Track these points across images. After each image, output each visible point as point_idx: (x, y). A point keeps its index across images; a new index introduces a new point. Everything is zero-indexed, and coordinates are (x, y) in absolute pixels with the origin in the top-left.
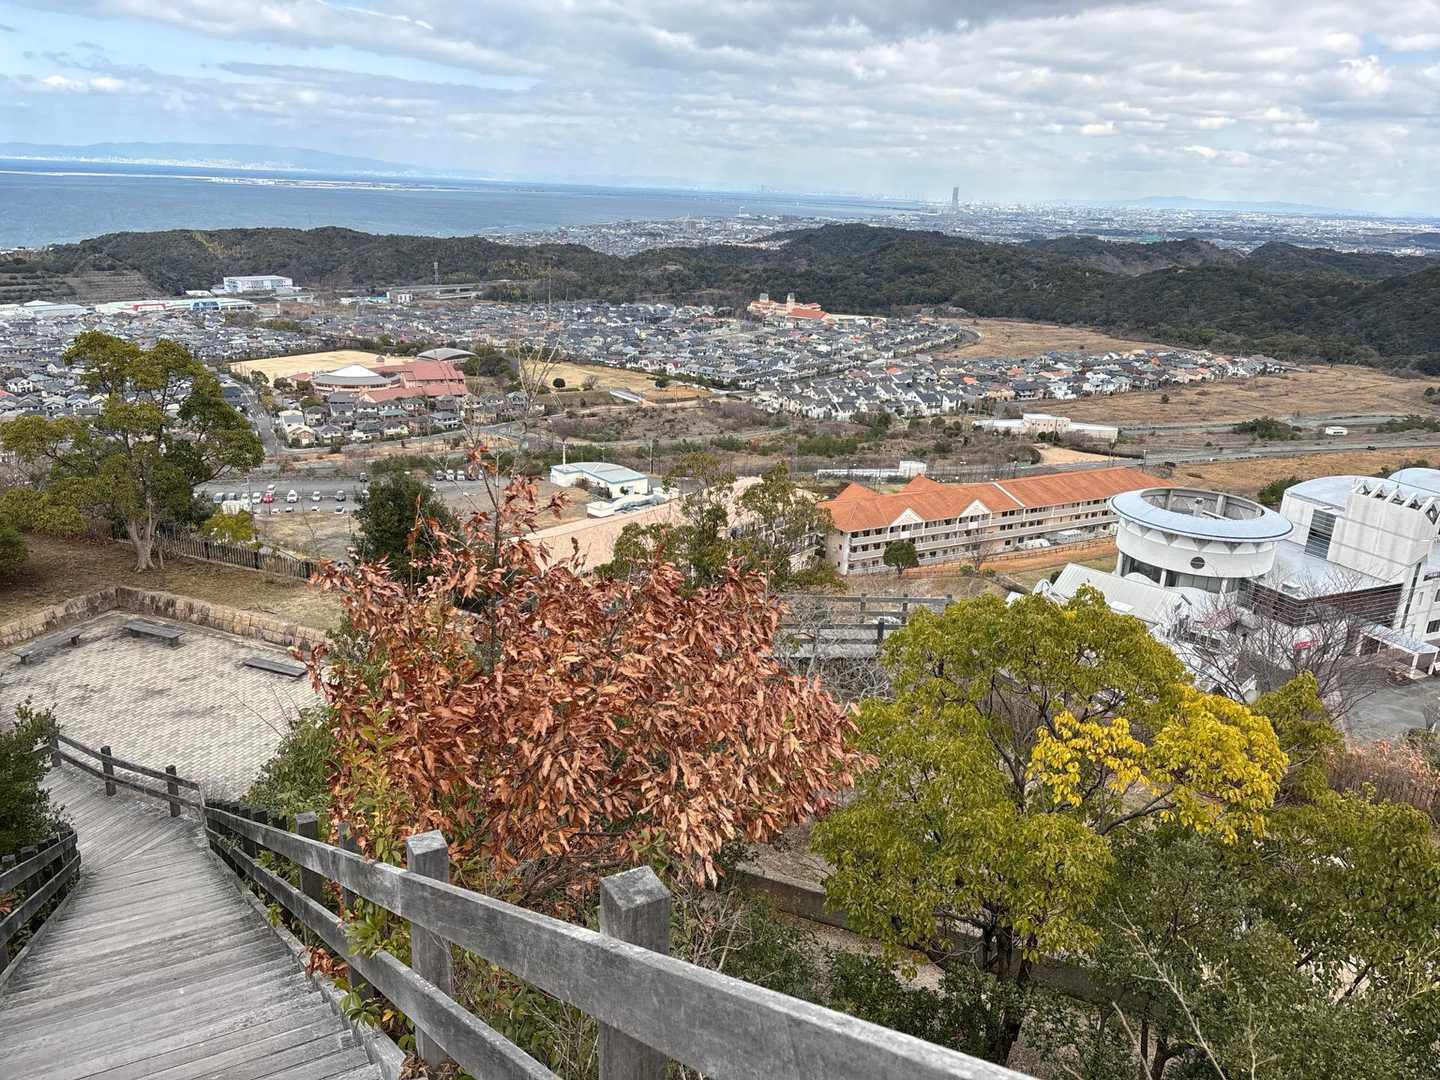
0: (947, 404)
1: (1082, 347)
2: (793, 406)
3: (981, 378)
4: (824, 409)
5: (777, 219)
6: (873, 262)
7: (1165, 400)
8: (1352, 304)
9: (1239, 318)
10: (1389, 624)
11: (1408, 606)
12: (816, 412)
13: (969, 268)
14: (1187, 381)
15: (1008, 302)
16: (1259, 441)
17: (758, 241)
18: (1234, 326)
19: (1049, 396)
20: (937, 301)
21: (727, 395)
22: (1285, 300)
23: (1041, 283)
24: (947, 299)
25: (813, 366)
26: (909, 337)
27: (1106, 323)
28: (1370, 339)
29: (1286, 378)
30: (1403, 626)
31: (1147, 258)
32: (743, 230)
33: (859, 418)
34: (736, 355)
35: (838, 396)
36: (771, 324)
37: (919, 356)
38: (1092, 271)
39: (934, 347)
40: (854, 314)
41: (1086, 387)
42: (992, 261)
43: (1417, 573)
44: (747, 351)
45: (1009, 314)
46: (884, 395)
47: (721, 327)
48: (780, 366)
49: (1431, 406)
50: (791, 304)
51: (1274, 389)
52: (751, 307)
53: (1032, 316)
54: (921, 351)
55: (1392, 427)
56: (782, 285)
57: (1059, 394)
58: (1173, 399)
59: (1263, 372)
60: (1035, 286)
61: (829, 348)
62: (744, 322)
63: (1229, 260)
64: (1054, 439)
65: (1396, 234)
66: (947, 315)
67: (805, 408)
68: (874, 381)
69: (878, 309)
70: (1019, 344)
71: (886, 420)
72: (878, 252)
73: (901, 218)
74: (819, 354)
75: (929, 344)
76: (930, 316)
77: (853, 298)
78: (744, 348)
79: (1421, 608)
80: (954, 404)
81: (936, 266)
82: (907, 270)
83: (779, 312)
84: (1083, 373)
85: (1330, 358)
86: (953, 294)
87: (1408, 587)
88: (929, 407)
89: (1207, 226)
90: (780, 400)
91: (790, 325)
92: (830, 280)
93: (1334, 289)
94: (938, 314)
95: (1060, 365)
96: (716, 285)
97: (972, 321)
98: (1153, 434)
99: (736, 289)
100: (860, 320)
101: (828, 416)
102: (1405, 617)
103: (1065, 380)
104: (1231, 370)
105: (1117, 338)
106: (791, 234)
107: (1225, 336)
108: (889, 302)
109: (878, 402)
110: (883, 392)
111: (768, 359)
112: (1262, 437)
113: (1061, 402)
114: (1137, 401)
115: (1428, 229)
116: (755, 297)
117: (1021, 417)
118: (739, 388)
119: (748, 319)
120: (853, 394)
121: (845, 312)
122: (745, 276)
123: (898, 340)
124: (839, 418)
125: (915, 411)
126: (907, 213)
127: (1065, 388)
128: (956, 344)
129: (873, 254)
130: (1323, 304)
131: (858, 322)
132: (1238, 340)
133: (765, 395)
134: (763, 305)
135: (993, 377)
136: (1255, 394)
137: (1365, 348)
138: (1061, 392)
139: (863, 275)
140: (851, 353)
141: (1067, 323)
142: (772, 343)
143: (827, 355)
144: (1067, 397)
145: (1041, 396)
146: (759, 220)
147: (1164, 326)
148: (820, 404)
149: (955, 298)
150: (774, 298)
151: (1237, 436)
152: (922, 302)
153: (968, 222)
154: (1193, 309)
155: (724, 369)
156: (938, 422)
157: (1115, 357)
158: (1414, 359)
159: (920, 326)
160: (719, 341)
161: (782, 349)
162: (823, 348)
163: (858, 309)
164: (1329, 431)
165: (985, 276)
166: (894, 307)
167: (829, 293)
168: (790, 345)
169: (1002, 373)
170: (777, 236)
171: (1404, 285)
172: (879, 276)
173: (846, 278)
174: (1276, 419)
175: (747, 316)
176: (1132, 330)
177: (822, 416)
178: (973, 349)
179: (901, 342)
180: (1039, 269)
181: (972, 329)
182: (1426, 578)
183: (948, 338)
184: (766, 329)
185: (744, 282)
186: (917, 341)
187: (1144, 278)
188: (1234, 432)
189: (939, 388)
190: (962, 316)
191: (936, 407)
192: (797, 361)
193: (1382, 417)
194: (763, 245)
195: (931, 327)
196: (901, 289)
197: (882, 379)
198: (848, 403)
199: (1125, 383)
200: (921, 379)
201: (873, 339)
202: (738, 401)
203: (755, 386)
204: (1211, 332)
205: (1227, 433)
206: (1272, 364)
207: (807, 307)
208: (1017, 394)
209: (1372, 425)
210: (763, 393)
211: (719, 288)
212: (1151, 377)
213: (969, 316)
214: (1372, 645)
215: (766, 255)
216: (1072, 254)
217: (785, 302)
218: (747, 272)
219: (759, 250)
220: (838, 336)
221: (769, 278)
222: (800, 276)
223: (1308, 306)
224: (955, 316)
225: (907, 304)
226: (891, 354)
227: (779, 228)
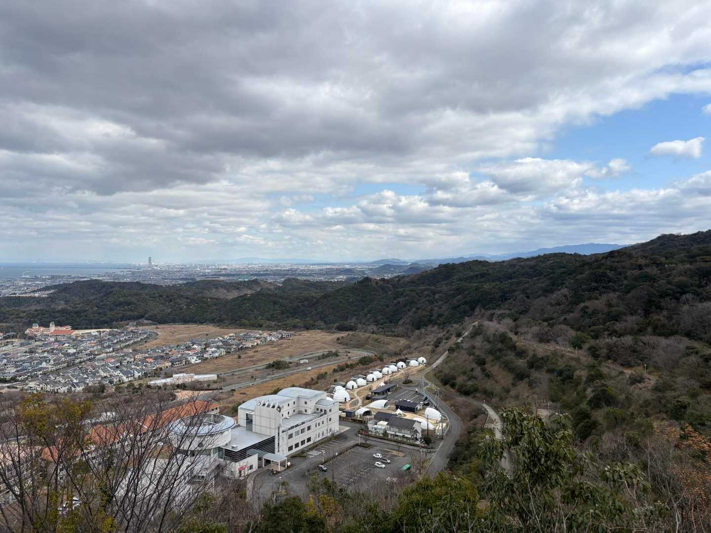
0: (137, 375)
1: (207, 335)
2: (49, 388)
3: (156, 359)
4: (67, 387)
5: (47, 277)
6: (102, 301)
7: (239, 357)
8: (313, 305)
9: (273, 314)
10: (273, 452)
11: (279, 444)
12: (63, 389)
13: (152, 300)
14: (250, 346)
15: (173, 316)
16: (275, 370)
17: (34, 291)
18: (271, 318)
19: (188, 363)
20: (138, 318)
21: (8, 387)
22: (290, 305)
23: (188, 305)
24: (142, 317)
25: (64, 362)
26: (122, 339)
27: (219, 321)
28: (321, 319)
29: (289, 339)
30: (279, 451)
31: (238, 288)
32: (25, 285)
33: (88, 389)
34: (16, 362)
35: (76, 379)
36: (39, 340)
37: (125, 350)
38: (211, 298)
39: (135, 343)
40: (92, 329)
41: (205, 356)
42: (164, 296)
43: (279, 431)
44: (23, 358)
45: (174, 321)
46: (103, 374)
47: (7, 345)
48: (44, 365)
49: (338, 345)
50: (53, 328)
51: (284, 345)
52: (27, 331)
53: (185, 321)
54: (127, 346)
55: (324, 357)
56: (47, 318)
57: (193, 361)
58: (243, 356)
59: (282, 338)
60: (185, 307)
61: (75, 351)
62: (23, 341)
63: (272, 287)
64: (183, 387)
65: (337, 270)
66: (143, 325)
67: (56, 388)
68: (99, 367)
69: (106, 325)
70: (177, 337)
71: (102, 388)
72: (104, 296)
73: (122, 274)
74: (68, 355)
75: (132, 342)
76: (133, 326)
77: (91, 321)
78: (21, 356)
79: (284, 443)
80: (140, 374)
81: (136, 302)
82: (121, 304)
83: (45, 333)
84: (205, 349)
85: (307, 328)
86: (145, 313)
87: (277, 436)
88: (127, 377)
89: (267, 270)
90: (41, 386)
91: (52, 339)
92: (77, 313)
93: (307, 299)
94: (138, 325)
95: (195, 346)
96: (5, 321)
97: (155, 326)
98: (233, 375)
99: (18, 322)
100: (94, 332)
101: (69, 391)
102: (279, 448)
103: (196, 354)
104: (269, 339)
105: (223, 328)
106: (55, 287)
107: (268, 323)
108: (112, 321)
109: (99, 379)
110: (102, 373)
111: (36, 362)
112: (276, 368)
113: (193, 365)
114: (228, 360)
115: (347, 267)
116: (30, 324)
117: (172, 376)
118: (17, 381)
119: (25, 338)
120: (86, 376)
121: (86, 328)
122: (22, 315)
123: (116, 341)
124: (76, 391)
125: (119, 381)
126: (125, 270)
127: (195, 358)
128: (146, 340)
129: (101, 297)
130: (303, 305)
131: (94, 334)
132: (273, 324)
133: (32, 384)
134: (36, 330)
135: (162, 356)
136: (276, 349)
137: (321, 323)
138: (194, 360)
139: (96, 308)
140: (88, 352)
141: (202, 323)
142: (40, 351)
143: (74, 354)
144: (197, 362)
145: (184, 363)
146: (36, 278)
147: (244, 321)
148: (65, 385)
149: (147, 316)
150: (41, 325)
151: (267, 370)
152: (129, 319)
153: (157, 273)
154: (255, 312)
155: (7, 371)
156: (131, 385)
157: (221, 339)
158: (335, 326)
159: (128, 332)
160: (5, 354)
161: (45, 354)
162: (72, 351)
163: (93, 326)
164: (302, 362)
165: (161, 304)
166: (114, 323)
167: (77, 319)
168: (51, 351)
169: (167, 354)
170: (47, 288)
171: (329, 296)
172: (104, 308)
173: (86, 311)
174: (282, 360)
175: (24, 336)
176: (230, 324)
177: (66, 391)
178: (154, 342)
179: (117, 342)
180: (187, 298)
181: (155, 331)
182: (283, 432)
183: (142, 337)
184: (37, 343)
185: (23, 318)
186: (126, 340)
187: (234, 300)
188: (266, 368)
189: (133, 367)
190: (151, 324)
191: (131, 377)
192: (54, 361)
193: (320, 353)
194: (37, 295)
195: (134, 332)
196: (118, 314)
197: (102, 366)
198: (83, 381)
199: (223, 351)
200: (125, 363)
201: (101, 342)
202: (14, 390)
203: (27, 379)
204: (262, 322)
205: (263, 369)
206: (285, 333)
207: (64, 328)
208: (173, 364)
209: (316, 357)
210: (30, 383)
211: (6, 322)
212: (234, 347)
213: (154, 324)
214: (268, 462)
215: (38, 300)
216: (204, 289)
217: (49, 327)
218: (24, 312)
219: (34, 298)
220: (81, 343)
221: (38, 314)
222: (59, 311)
223: (298, 307)
224: (147, 325)
225: (121, 321)
226: (111, 349)
227: (49, 283)
